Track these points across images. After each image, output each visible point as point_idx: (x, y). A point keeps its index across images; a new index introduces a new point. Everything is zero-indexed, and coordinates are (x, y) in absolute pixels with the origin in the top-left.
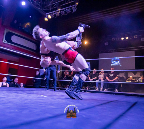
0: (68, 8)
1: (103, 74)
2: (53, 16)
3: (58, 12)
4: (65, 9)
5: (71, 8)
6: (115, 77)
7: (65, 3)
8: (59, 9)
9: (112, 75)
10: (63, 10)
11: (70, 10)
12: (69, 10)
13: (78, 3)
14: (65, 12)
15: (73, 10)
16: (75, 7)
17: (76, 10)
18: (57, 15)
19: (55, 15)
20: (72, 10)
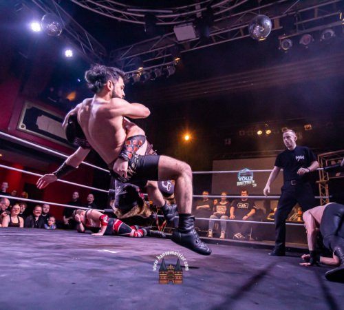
0: (159, 68)
1: (226, 203)
2: (128, 81)
3: (138, 73)
4: (153, 69)
5: (165, 66)
6: (250, 211)
7: (152, 57)
8: (141, 68)
9: (243, 206)
10: (148, 71)
11: (162, 71)
12: (160, 71)
13: (178, 59)
14: (153, 74)
15: (169, 71)
16: (171, 65)
17: (174, 72)
18: (134, 79)
19: (131, 79)
20: (166, 72)
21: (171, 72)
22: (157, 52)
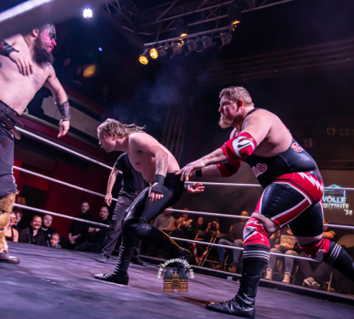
0: (209, 35)
2: (165, 53)
3: (180, 42)
4: (200, 36)
5: (218, 33)
7: (200, 19)
8: (183, 35)
10: (194, 38)
11: (214, 40)
12: (210, 39)
13: (236, 22)
14: (200, 44)
15: (223, 40)
16: (227, 31)
17: (229, 40)
18: (174, 50)
19: (170, 50)
20: (219, 41)
21: (226, 40)
22: (207, 13)
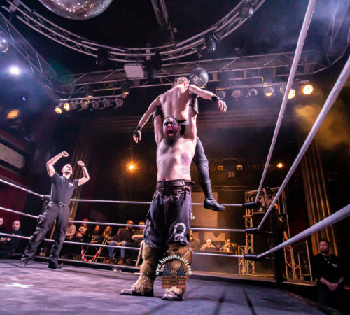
0: (108, 99)
2: (75, 107)
3: (87, 101)
4: (102, 99)
5: (114, 98)
7: (102, 88)
8: (90, 97)
10: (97, 100)
11: (111, 103)
12: (108, 102)
13: (127, 93)
14: (101, 105)
15: (117, 103)
16: (120, 98)
17: (121, 104)
18: (82, 106)
19: (79, 106)
20: (114, 104)
21: (119, 104)
22: (108, 84)
